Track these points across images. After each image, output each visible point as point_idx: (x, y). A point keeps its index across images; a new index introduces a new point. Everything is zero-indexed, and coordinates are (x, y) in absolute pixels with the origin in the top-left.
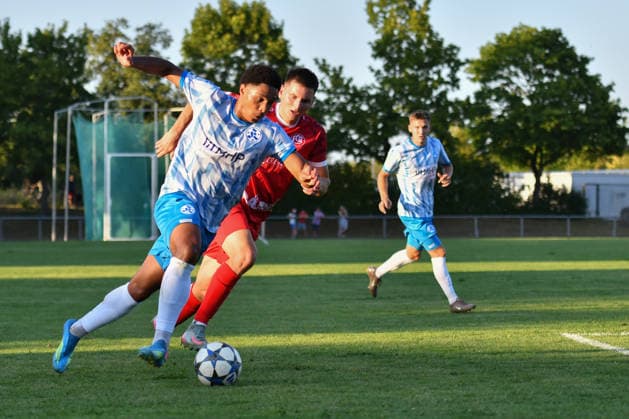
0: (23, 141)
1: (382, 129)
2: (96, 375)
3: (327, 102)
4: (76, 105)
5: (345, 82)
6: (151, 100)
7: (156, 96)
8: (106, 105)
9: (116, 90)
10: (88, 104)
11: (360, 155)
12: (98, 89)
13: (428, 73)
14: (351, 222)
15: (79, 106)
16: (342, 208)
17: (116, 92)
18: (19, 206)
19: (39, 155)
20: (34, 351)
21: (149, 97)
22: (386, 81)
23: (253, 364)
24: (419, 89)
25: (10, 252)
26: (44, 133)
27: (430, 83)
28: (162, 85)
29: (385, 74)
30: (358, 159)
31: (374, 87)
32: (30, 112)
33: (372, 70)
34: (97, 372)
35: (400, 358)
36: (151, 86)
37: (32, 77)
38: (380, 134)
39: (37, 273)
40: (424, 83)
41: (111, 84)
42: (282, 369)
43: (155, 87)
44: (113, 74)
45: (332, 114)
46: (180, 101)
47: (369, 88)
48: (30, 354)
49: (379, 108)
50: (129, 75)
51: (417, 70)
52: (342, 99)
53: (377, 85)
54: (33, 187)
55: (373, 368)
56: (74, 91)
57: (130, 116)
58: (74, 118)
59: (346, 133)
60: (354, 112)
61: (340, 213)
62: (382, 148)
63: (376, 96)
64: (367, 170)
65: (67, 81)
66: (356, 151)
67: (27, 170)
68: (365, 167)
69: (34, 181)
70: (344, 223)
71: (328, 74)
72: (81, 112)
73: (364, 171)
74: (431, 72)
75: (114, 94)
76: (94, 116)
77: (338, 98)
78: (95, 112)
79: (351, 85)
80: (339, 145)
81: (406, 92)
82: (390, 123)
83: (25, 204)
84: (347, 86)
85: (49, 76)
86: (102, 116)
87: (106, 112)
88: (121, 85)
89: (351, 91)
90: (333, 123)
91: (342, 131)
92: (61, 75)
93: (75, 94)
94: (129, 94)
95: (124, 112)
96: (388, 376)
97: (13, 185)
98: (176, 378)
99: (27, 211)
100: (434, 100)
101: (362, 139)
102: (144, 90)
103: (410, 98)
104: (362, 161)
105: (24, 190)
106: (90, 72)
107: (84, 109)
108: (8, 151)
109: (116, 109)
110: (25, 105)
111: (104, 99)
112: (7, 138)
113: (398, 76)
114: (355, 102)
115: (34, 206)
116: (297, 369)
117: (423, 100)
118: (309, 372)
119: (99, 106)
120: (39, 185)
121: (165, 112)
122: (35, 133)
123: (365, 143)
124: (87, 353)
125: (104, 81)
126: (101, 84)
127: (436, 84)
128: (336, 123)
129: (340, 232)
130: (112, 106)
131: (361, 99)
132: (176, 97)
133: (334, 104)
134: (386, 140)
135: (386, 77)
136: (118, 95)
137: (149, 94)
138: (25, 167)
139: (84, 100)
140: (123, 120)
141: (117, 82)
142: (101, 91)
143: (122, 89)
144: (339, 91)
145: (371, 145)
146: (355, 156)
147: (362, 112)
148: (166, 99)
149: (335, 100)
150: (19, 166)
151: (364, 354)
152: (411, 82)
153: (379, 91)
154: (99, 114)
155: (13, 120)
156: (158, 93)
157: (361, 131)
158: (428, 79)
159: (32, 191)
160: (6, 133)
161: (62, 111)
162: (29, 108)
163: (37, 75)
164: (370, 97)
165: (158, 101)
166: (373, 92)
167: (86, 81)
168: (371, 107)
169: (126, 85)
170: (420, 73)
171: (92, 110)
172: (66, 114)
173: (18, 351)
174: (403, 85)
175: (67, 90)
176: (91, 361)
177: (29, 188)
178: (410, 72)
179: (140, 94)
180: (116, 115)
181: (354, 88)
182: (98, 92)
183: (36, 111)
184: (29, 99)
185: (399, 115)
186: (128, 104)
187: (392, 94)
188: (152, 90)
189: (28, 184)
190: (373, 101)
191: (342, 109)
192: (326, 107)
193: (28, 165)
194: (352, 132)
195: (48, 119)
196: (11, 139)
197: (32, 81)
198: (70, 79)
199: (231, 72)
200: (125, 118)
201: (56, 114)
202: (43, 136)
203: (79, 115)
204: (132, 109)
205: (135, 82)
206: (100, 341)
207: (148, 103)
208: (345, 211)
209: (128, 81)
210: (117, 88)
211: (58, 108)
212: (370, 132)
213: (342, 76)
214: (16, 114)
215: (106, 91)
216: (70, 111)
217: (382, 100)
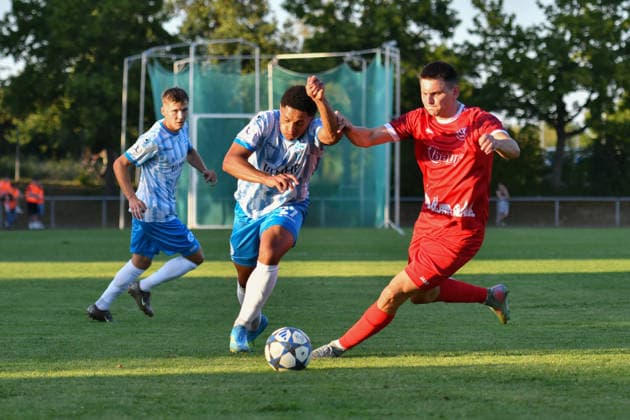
0: (82, 98)
1: (554, 83)
2: (183, 404)
3: (482, 47)
4: (153, 50)
5: (506, 21)
6: (252, 44)
7: (257, 39)
8: (192, 51)
9: (205, 31)
10: (168, 48)
11: (524, 116)
12: (181, 28)
13: (615, 10)
14: (512, 206)
15: (157, 52)
16: (501, 187)
17: (206, 34)
18: (76, 183)
19: (104, 116)
20: (100, 373)
21: (248, 40)
22: (559, 20)
23: (388, 392)
24: (604, 32)
25: (65, 243)
26: (111, 86)
27: (618, 23)
28: (266, 23)
29: (558, 11)
30: (523, 122)
31: (545, 27)
32: (92, 59)
33: (541, 6)
34: (183, 400)
35: (580, 385)
36: (251, 26)
37: (95, 13)
38: (551, 89)
39: (102, 270)
40: (610, 24)
41: (198, 22)
42: (427, 399)
43: (256, 26)
44: (201, 9)
45: (488, 64)
46: (289, 45)
47: (537, 28)
48: (95, 376)
49: (550, 55)
50: (222, 11)
51: (601, 5)
52: (503, 44)
53: (548, 24)
54: (95, 157)
55: (546, 398)
56: (149, 33)
57: (223, 64)
58: (150, 67)
59: (507, 89)
60: (518, 60)
61: (498, 193)
62: (554, 109)
63: (547, 40)
64: (534, 136)
65: (140, 19)
66: (520, 112)
67: (88, 134)
68: (531, 133)
69: (96, 150)
70: (503, 207)
71: (484, 10)
72: (159, 59)
73: (530, 138)
74: (619, 8)
75: (202, 36)
76: (176, 65)
77: (498, 41)
78: (178, 59)
79: (514, 24)
80: (498, 104)
81: (586, 35)
82: (566, 75)
83: (85, 180)
84: (509, 27)
85: (117, 11)
86: (187, 64)
87: (192, 59)
88: (212, 24)
89: (513, 33)
90: (490, 75)
91: (503, 85)
92: (133, 10)
93: (150, 35)
94: (222, 36)
95: (216, 59)
96: (566, 409)
97: (69, 155)
98: (287, 409)
99: (87, 189)
100: (624, 45)
101: (529, 96)
102: (242, 31)
103: (592, 42)
104: (528, 125)
105: (85, 162)
106: (171, 7)
107: (162, 55)
108: (63, 110)
109: (205, 56)
110: (85, 50)
111: (189, 42)
112: (61, 93)
113: (575, 12)
114: (519, 47)
115: (96, 182)
116: (447, 398)
117: (609, 45)
118: (461, 403)
119: (182, 52)
120: (104, 154)
121: (270, 60)
122: (98, 87)
123: (533, 102)
124: (168, 376)
125: (189, 18)
126: (185, 23)
127: (626, 25)
128: (494, 74)
129: (499, 218)
130: (199, 52)
131: (527, 43)
132: (284, 40)
133: (491, 49)
134: (560, 97)
135: (561, 15)
136: (208, 38)
137: (250, 35)
138: (86, 131)
139: (163, 44)
140: (213, 70)
141: (207, 20)
142: (185, 31)
143: (213, 29)
144: (498, 32)
145: (540, 104)
146: (519, 118)
147: (529, 59)
148: (270, 43)
149: (493, 45)
150: (77, 130)
151: (534, 379)
152: (593, 21)
153: (551, 33)
154: (182, 62)
155: (69, 70)
156: (260, 35)
157: (527, 86)
158: (616, 18)
159: (93, 163)
160: (61, 87)
161: (133, 58)
162: (91, 53)
163: (101, 10)
164: (539, 41)
165: (260, 46)
166: (543, 34)
167: (165, 18)
168: (540, 54)
169: (218, 24)
170: (604, 9)
171: (174, 57)
172: (140, 61)
173: (80, 373)
174: (582, 26)
175: (140, 30)
176: (175, 387)
177: (91, 160)
178: (591, 7)
179: (236, 37)
180: (204, 64)
181: (519, 29)
182: (181, 33)
183: (100, 57)
184: (91, 41)
185: (577, 65)
186: (221, 49)
187: (568, 37)
188: (252, 31)
189: (88, 153)
190: (544, 45)
191: (502, 56)
192: (480, 53)
193: (89, 128)
194: (515, 86)
195: (116, 68)
196: (66, 94)
197: (94, 18)
198: (145, 15)
199: (357, 7)
200: (217, 67)
201: (126, 61)
202: (109, 90)
203: (157, 63)
204: (226, 56)
205: (230, 19)
206: (186, 360)
207: (247, 48)
208: (506, 192)
209: (221, 20)
210: (207, 28)
211: (129, 55)
212: (540, 87)
213: (503, 12)
214: (73, 62)
215: (191, 32)
216: (144, 57)
217: (556, 46)
